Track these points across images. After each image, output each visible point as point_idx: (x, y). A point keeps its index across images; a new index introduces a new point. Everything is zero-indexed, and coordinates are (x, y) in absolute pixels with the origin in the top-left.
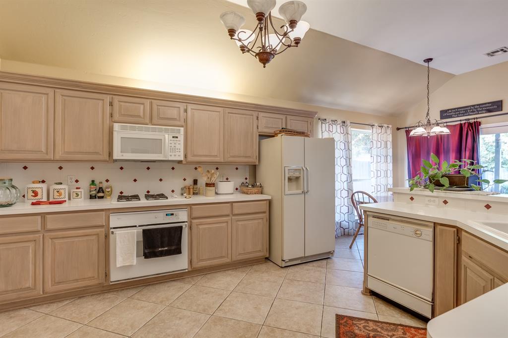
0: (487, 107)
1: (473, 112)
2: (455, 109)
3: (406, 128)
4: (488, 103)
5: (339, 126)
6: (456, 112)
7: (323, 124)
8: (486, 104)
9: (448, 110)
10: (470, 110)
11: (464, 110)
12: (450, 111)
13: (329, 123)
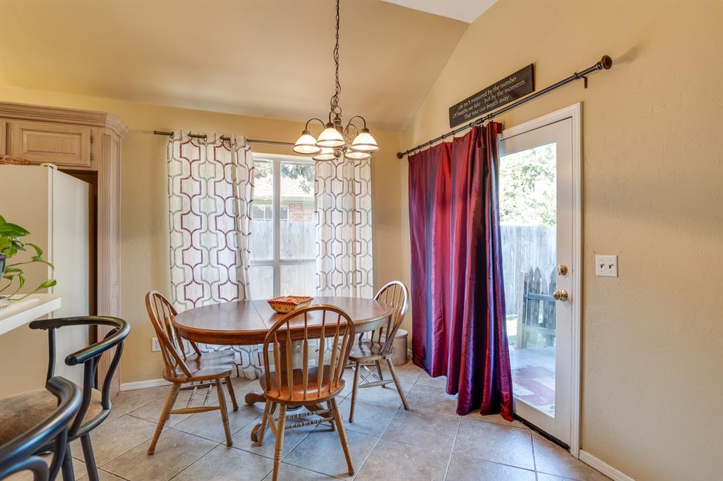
0: (511, 85)
1: (491, 102)
2: (466, 101)
3: (408, 152)
4: (512, 76)
5: (211, 147)
6: (469, 106)
7: (171, 144)
8: (507, 79)
9: (459, 104)
10: (487, 98)
11: (479, 101)
12: (461, 107)
13: (181, 140)
